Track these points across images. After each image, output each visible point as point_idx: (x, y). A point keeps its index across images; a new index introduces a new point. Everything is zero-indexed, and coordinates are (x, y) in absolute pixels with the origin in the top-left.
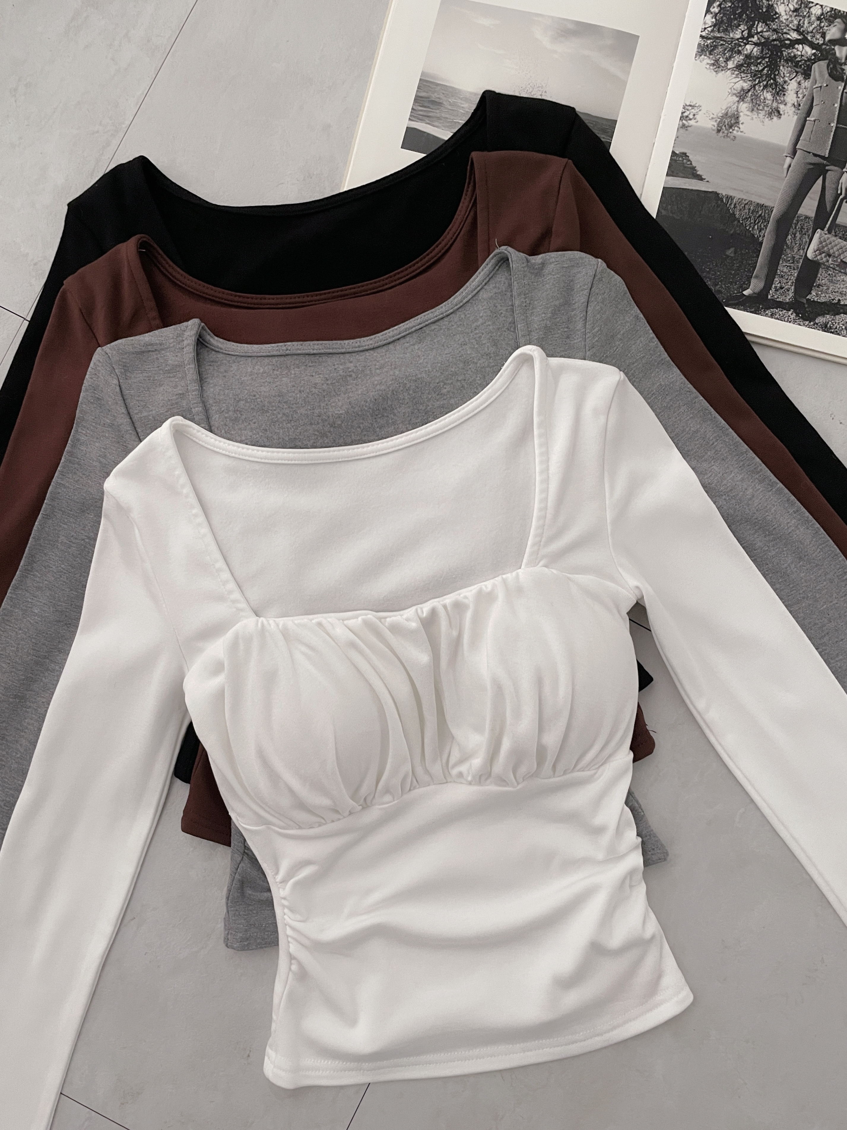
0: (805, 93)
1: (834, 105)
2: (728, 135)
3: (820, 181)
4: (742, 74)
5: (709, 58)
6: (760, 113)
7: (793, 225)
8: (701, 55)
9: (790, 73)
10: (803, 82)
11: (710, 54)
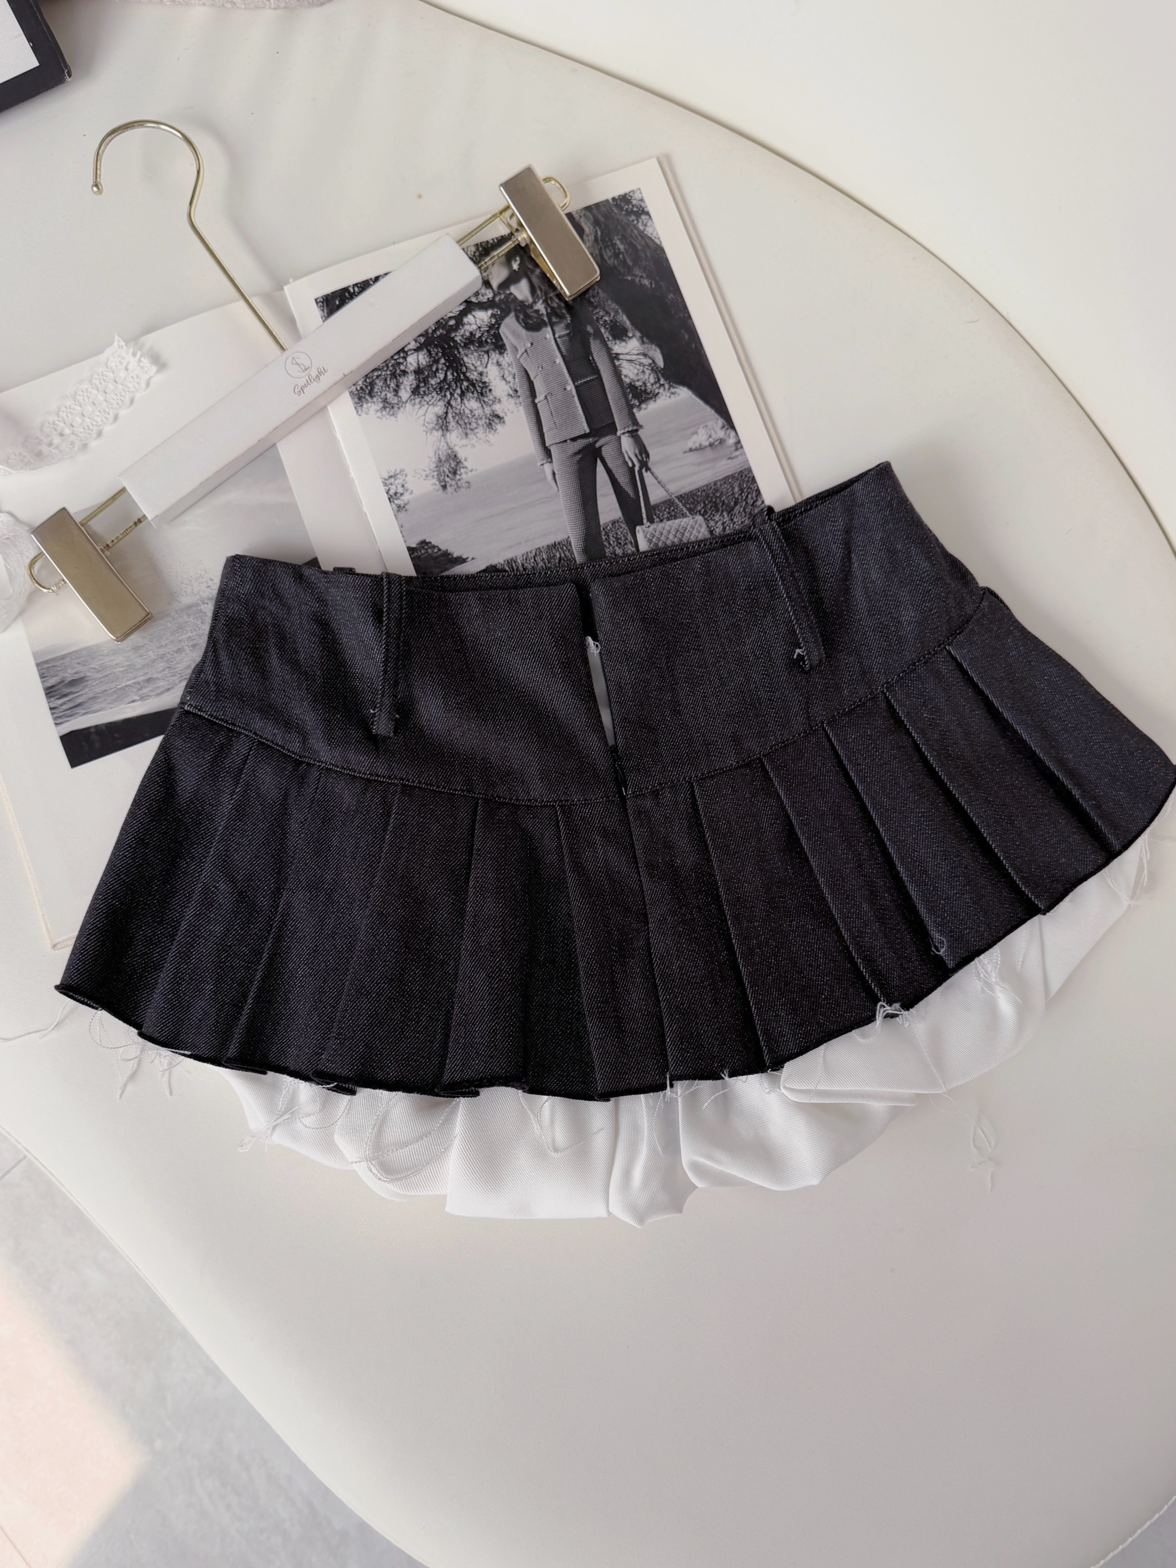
0: (513, 373)
1: (555, 362)
2: (459, 485)
3: (600, 468)
4: (425, 398)
5: (374, 402)
6: (477, 433)
7: (605, 543)
8: (362, 406)
9: (479, 358)
10: (501, 359)
11: (372, 397)
